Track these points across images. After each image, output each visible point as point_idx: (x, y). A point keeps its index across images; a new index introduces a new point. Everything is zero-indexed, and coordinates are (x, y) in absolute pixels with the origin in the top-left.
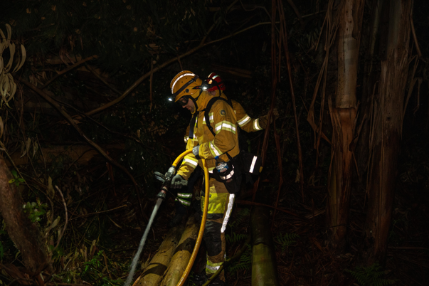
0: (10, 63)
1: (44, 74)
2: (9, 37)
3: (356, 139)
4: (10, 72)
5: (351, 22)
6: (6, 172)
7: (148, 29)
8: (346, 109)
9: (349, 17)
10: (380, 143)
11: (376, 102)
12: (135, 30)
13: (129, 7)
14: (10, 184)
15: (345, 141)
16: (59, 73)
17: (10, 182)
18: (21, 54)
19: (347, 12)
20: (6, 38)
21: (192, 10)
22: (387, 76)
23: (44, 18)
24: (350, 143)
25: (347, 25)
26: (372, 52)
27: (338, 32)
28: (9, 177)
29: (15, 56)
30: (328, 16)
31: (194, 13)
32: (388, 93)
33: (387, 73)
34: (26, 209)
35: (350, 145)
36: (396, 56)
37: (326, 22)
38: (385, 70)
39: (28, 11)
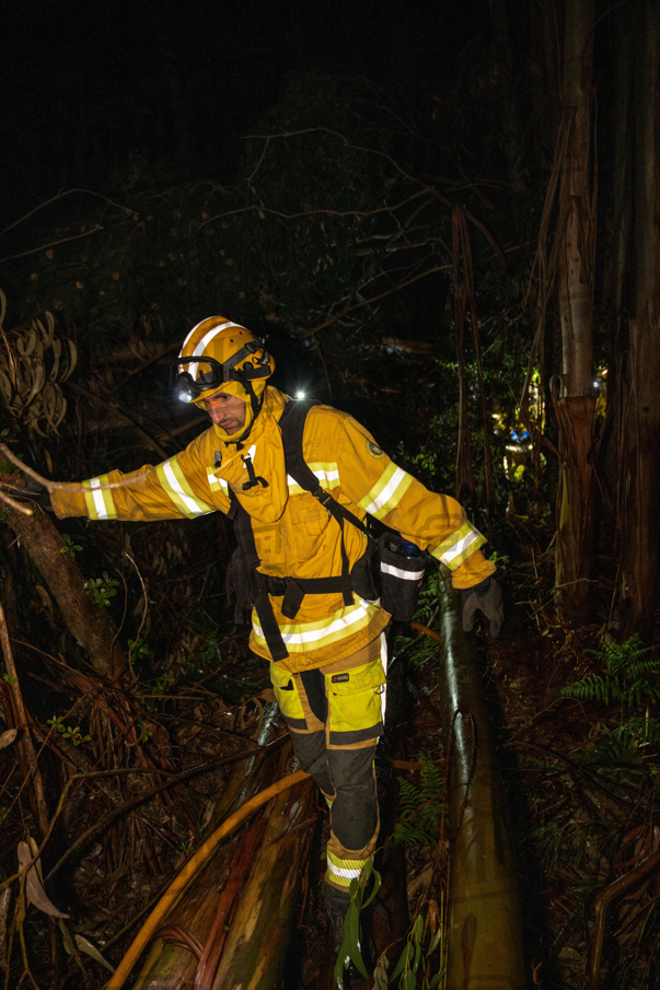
0: (55, 369)
1: (109, 376)
2: (51, 329)
3: (598, 444)
4: (57, 381)
5: (576, 260)
6: (56, 538)
7: (262, 292)
8: (578, 398)
9: (574, 252)
10: (635, 449)
11: (624, 386)
12: (242, 295)
13: (229, 262)
14: (62, 555)
15: (579, 448)
16: (130, 373)
17: (62, 551)
18: (70, 354)
19: (570, 244)
20: (48, 332)
21: (328, 257)
22: (639, 343)
23: (102, 293)
24: (587, 451)
25: (572, 265)
26: (619, 302)
27: (558, 275)
28: (60, 545)
29: (62, 359)
30: (540, 253)
31: (331, 261)
32: (642, 370)
33: (640, 336)
34: (87, 589)
35: (588, 455)
36: (650, 310)
37: (537, 262)
38: (635, 332)
39: (79, 285)
